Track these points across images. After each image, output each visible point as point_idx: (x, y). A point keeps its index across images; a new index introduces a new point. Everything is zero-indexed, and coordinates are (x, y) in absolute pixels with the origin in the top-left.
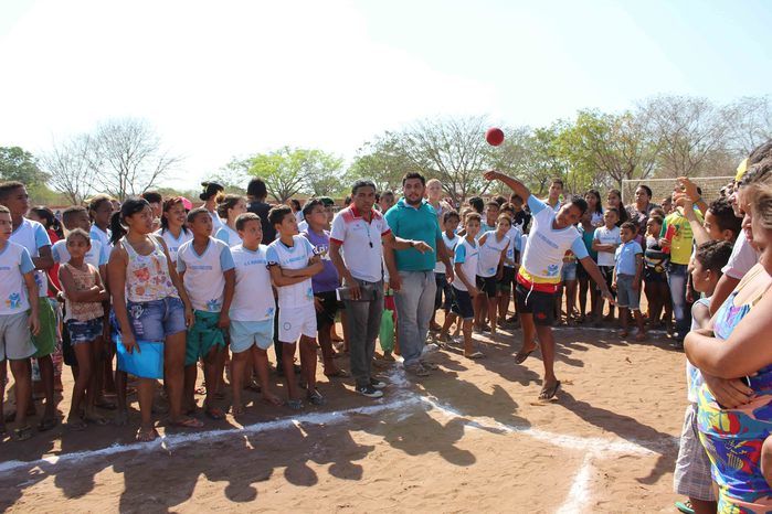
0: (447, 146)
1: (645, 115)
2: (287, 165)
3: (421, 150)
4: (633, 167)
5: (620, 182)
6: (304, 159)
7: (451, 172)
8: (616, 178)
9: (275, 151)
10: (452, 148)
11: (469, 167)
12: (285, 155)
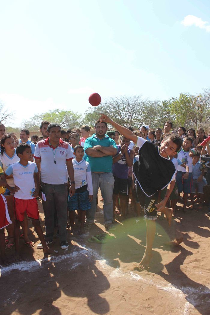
0: (124, 109)
1: (208, 95)
2: (58, 117)
3: (113, 110)
4: (202, 117)
5: (196, 123)
6: (65, 114)
7: (126, 119)
8: (195, 122)
9: (53, 111)
10: (126, 110)
11: (133, 117)
12: (57, 113)
